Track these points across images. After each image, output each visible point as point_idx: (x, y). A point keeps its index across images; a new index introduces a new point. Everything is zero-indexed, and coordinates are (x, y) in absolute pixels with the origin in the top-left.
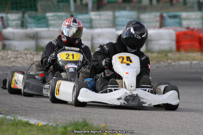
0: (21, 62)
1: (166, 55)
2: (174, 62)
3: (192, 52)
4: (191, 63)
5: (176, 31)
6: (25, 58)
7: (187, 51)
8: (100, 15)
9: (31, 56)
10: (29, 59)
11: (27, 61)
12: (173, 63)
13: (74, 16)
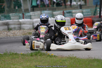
0: (2, 35)
6: (4, 34)
8: (34, 13)
9: (6, 33)
10: (6, 34)
11: (5, 35)
13: (24, 14)
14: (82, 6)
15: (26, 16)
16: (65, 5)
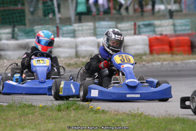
1: (141, 58)
2: (148, 63)
3: (163, 54)
4: (162, 64)
5: (148, 37)
7: (158, 53)
8: (82, 26)
12: (147, 65)
13: (60, 27)
14: (175, 14)
15: (63, 31)
16: (142, 11)
